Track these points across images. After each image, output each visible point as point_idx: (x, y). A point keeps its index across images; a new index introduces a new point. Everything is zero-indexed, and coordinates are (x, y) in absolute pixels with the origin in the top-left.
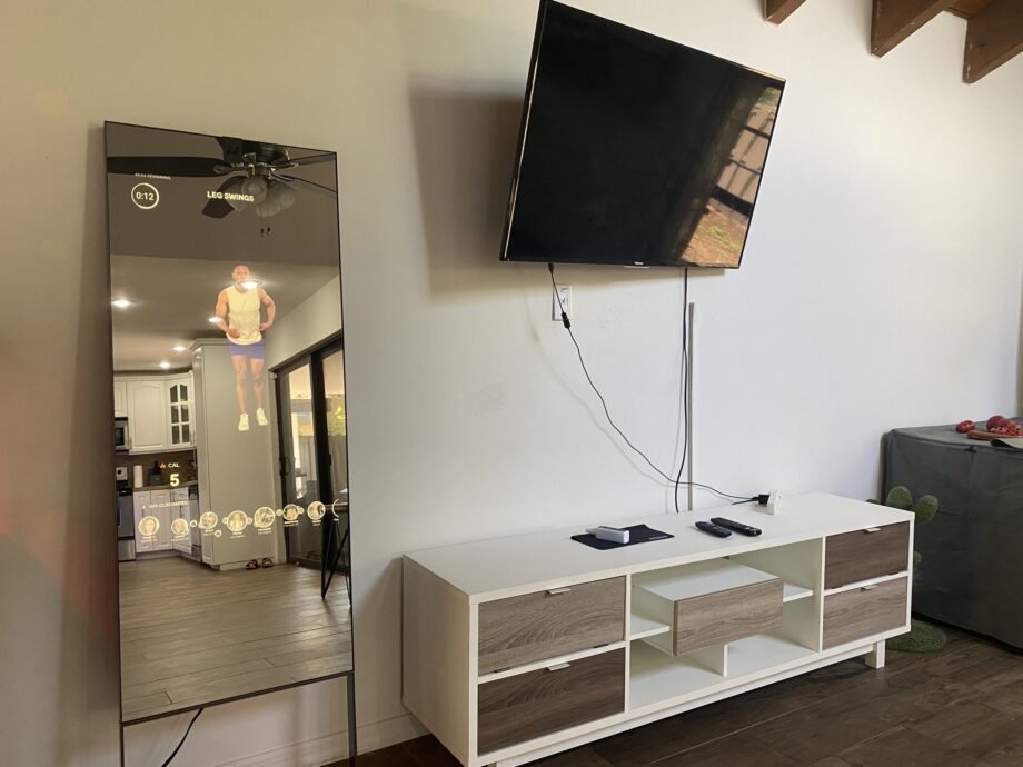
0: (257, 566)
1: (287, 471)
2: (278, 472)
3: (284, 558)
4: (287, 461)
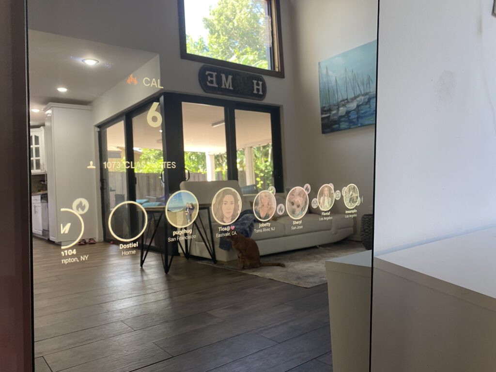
0: (86, 243)
1: (105, 188)
2: (99, 188)
3: (102, 239)
4: (105, 181)
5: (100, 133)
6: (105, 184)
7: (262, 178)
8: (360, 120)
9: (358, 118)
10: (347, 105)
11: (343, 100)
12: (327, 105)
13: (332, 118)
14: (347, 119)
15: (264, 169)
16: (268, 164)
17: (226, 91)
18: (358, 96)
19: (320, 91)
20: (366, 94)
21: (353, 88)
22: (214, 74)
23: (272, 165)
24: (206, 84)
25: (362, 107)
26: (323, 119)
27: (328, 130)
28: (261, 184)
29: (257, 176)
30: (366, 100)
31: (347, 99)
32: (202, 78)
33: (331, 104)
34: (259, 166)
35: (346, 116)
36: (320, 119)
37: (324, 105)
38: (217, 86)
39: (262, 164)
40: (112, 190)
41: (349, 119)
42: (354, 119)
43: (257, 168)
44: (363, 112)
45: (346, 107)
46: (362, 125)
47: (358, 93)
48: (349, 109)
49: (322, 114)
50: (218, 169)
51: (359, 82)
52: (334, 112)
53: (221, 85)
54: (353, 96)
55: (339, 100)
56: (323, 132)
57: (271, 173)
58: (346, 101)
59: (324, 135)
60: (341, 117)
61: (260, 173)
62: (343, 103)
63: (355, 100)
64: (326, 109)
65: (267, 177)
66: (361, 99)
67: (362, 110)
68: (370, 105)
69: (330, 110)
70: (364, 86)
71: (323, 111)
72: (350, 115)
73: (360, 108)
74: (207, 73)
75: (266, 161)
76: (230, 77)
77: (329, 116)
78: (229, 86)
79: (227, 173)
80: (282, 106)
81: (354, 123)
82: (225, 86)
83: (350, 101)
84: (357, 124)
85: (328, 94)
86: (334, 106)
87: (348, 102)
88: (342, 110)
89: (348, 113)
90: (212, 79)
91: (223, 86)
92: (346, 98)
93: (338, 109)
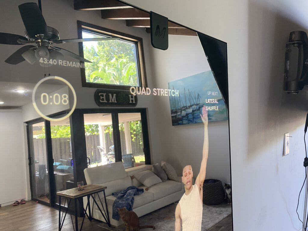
0: (18, 204)
1: (32, 163)
2: (28, 164)
3: (30, 198)
4: (32, 159)
5: (28, 127)
6: (32, 161)
7: (136, 135)
8: (194, 120)
9: (193, 118)
10: (186, 110)
11: (184, 107)
12: (175, 109)
13: (178, 117)
14: (187, 118)
15: (135, 129)
16: (138, 125)
17: (113, 104)
18: (193, 105)
19: (170, 100)
20: (197, 105)
21: (190, 100)
22: (104, 94)
23: (141, 125)
24: (99, 101)
25: (196, 112)
26: (172, 117)
27: (176, 124)
28: (134, 139)
29: (131, 134)
30: (198, 108)
31: (186, 107)
32: (97, 98)
33: (177, 108)
34: (132, 127)
35: (186, 117)
36: (171, 117)
37: (173, 109)
38: (106, 102)
39: (134, 126)
40: (36, 163)
41: (188, 118)
42: (191, 118)
43: (132, 129)
44: (196, 115)
45: (186, 111)
46: (196, 123)
47: (193, 103)
48: (188, 112)
49: (172, 114)
50: (107, 131)
51: (193, 97)
52: (179, 113)
53: (109, 100)
54: (190, 105)
55: (182, 107)
56: (173, 125)
57: (141, 131)
58: (186, 108)
59: (173, 126)
60: (183, 117)
61: (133, 132)
62: (184, 108)
63: (191, 108)
64: (174, 111)
65: (138, 134)
66: (195, 107)
67: (195, 114)
68: (200, 111)
69: (176, 112)
70: (196, 99)
71: (172, 112)
72: (188, 116)
73: (194, 112)
74: (100, 94)
75: (137, 124)
76: (115, 95)
77: (176, 116)
78: (114, 101)
79: (112, 133)
80: (148, 108)
81: (191, 121)
82: (112, 101)
83: (188, 108)
84: (193, 122)
85: (174, 102)
86: (179, 110)
87: (187, 108)
88: (184, 113)
89: (187, 115)
90: (103, 98)
91: (110, 101)
92: (185, 105)
93: (181, 112)
